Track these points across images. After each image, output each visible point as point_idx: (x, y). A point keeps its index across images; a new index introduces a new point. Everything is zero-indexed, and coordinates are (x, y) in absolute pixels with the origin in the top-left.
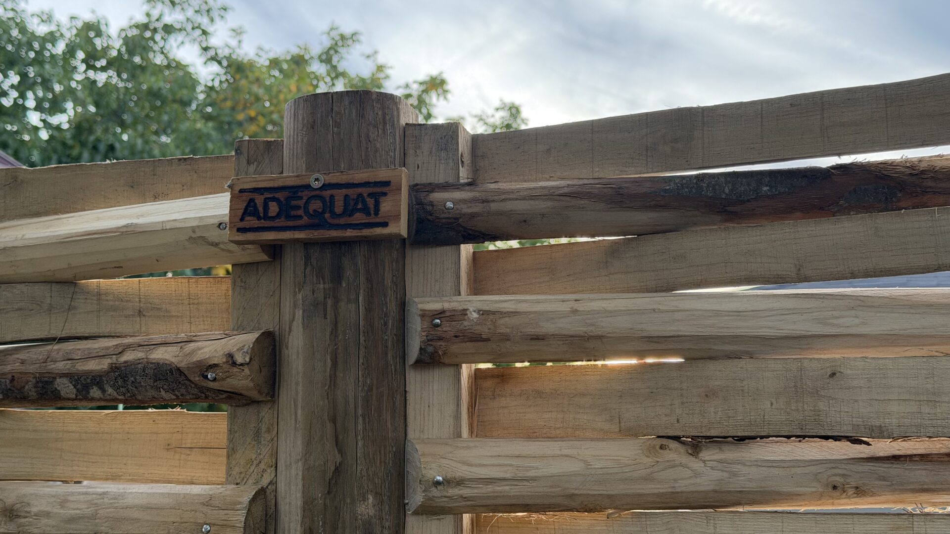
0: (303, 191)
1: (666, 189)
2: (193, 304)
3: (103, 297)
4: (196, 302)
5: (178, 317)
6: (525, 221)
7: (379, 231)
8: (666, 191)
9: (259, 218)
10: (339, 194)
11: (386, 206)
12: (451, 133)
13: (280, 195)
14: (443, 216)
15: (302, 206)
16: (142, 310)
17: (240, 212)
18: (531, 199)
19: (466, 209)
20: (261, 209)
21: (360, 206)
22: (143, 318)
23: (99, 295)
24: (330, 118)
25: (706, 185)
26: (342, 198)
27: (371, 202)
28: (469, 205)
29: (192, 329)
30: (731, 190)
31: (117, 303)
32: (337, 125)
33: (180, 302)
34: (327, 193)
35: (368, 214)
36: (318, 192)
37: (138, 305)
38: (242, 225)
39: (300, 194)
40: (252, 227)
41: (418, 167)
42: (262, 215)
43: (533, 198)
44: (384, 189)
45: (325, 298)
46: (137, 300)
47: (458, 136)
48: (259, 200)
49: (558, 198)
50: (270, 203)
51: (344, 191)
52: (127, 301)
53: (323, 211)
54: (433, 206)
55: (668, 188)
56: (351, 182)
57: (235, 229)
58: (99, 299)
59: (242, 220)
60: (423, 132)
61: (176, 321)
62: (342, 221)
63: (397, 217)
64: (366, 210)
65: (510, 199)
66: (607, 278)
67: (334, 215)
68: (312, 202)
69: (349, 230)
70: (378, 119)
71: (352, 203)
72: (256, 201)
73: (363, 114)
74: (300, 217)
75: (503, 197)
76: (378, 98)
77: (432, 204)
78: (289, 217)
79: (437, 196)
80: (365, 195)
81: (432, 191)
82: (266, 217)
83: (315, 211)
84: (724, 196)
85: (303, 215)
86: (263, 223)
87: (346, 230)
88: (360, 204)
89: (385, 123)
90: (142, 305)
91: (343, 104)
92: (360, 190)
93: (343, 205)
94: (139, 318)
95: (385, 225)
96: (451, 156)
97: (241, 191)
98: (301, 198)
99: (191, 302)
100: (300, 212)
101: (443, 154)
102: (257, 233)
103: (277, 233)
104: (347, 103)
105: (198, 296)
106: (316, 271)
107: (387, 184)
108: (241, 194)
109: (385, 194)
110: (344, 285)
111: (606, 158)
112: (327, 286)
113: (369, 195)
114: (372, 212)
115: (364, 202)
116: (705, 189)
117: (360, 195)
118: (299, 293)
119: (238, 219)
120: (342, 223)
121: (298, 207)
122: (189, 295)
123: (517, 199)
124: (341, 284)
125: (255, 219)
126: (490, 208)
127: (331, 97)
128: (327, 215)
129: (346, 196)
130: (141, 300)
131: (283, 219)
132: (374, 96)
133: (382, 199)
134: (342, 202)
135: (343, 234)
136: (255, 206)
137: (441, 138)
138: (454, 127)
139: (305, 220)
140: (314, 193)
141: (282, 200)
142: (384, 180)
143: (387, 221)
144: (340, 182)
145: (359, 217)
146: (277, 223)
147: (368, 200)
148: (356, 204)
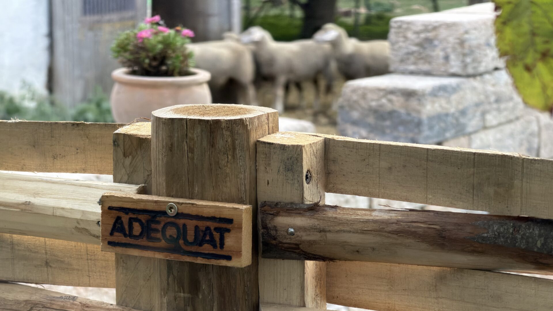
0: (161, 217)
1: (483, 237)
2: (91, 259)
3: (16, 247)
4: (93, 257)
5: (78, 270)
6: (358, 251)
7: (224, 263)
8: (484, 238)
9: (125, 235)
10: (191, 224)
11: (229, 241)
12: (296, 155)
13: (143, 218)
14: (285, 241)
15: (160, 230)
16: (48, 261)
17: (110, 228)
18: (363, 233)
19: (306, 237)
20: (126, 227)
21: (208, 238)
22: (49, 269)
23: (12, 245)
24: (185, 143)
25: (520, 237)
26: (193, 229)
27: (217, 236)
28: (308, 233)
29: (91, 281)
30: (543, 245)
31: (28, 253)
32: (191, 150)
33: (80, 257)
34: (181, 222)
35: (215, 246)
36: (173, 220)
37: (45, 256)
38: (111, 239)
39: (158, 219)
40: (120, 242)
41: (268, 183)
42: (127, 233)
43: (365, 232)
44: (229, 226)
45: (185, 305)
46: (44, 251)
47: (302, 159)
48: (125, 219)
49: (386, 234)
50: (134, 223)
51: (195, 222)
52: (35, 252)
53: (177, 237)
54: (276, 231)
55: (485, 235)
56: (200, 214)
57: (106, 242)
58: (12, 248)
59: (111, 234)
60: (272, 150)
61: (77, 273)
62: (194, 249)
63: (239, 253)
64: (212, 242)
65: (344, 231)
66: (436, 301)
67: (186, 242)
68: (168, 227)
69: (199, 258)
70: (227, 146)
71: (201, 234)
72: (123, 219)
73: (214, 143)
74: (159, 240)
75: (338, 228)
76: (227, 125)
77: (275, 228)
78: (150, 238)
79: (282, 221)
80: (212, 228)
81: (277, 214)
82: (131, 235)
83: (170, 236)
84: (535, 250)
85: (161, 238)
86: (128, 240)
87: (197, 257)
88: (208, 235)
89: (234, 149)
90: (48, 257)
91: (195, 132)
92: (209, 223)
93: (194, 234)
94: (46, 268)
95: (229, 258)
96: (296, 177)
97: (110, 208)
98: (158, 222)
99: (89, 258)
100: (159, 235)
101: (290, 174)
102: (124, 249)
103: (140, 251)
104: (199, 130)
105: (94, 252)
106: (177, 280)
107: (230, 221)
108: (110, 211)
109: (228, 231)
110: (200, 297)
111: (439, 188)
112: (186, 295)
113: (216, 229)
114: (218, 245)
115: (211, 235)
116: (519, 240)
117: (208, 228)
118: (164, 298)
119: (108, 234)
120: (193, 251)
121: (157, 230)
122: (87, 251)
123: (350, 232)
124: (197, 295)
125: (122, 235)
126: (326, 237)
127: (185, 123)
128: (181, 242)
129: (197, 227)
130: (47, 252)
131: (145, 239)
132: (223, 125)
133: (226, 235)
134: (193, 232)
135: (193, 261)
136: (122, 223)
137: (288, 159)
138: (299, 150)
139: (163, 243)
140: (169, 220)
141: (144, 221)
142: (227, 217)
143: (230, 255)
144: (190, 213)
145: (207, 248)
146: (139, 242)
147: (215, 233)
148: (205, 235)
